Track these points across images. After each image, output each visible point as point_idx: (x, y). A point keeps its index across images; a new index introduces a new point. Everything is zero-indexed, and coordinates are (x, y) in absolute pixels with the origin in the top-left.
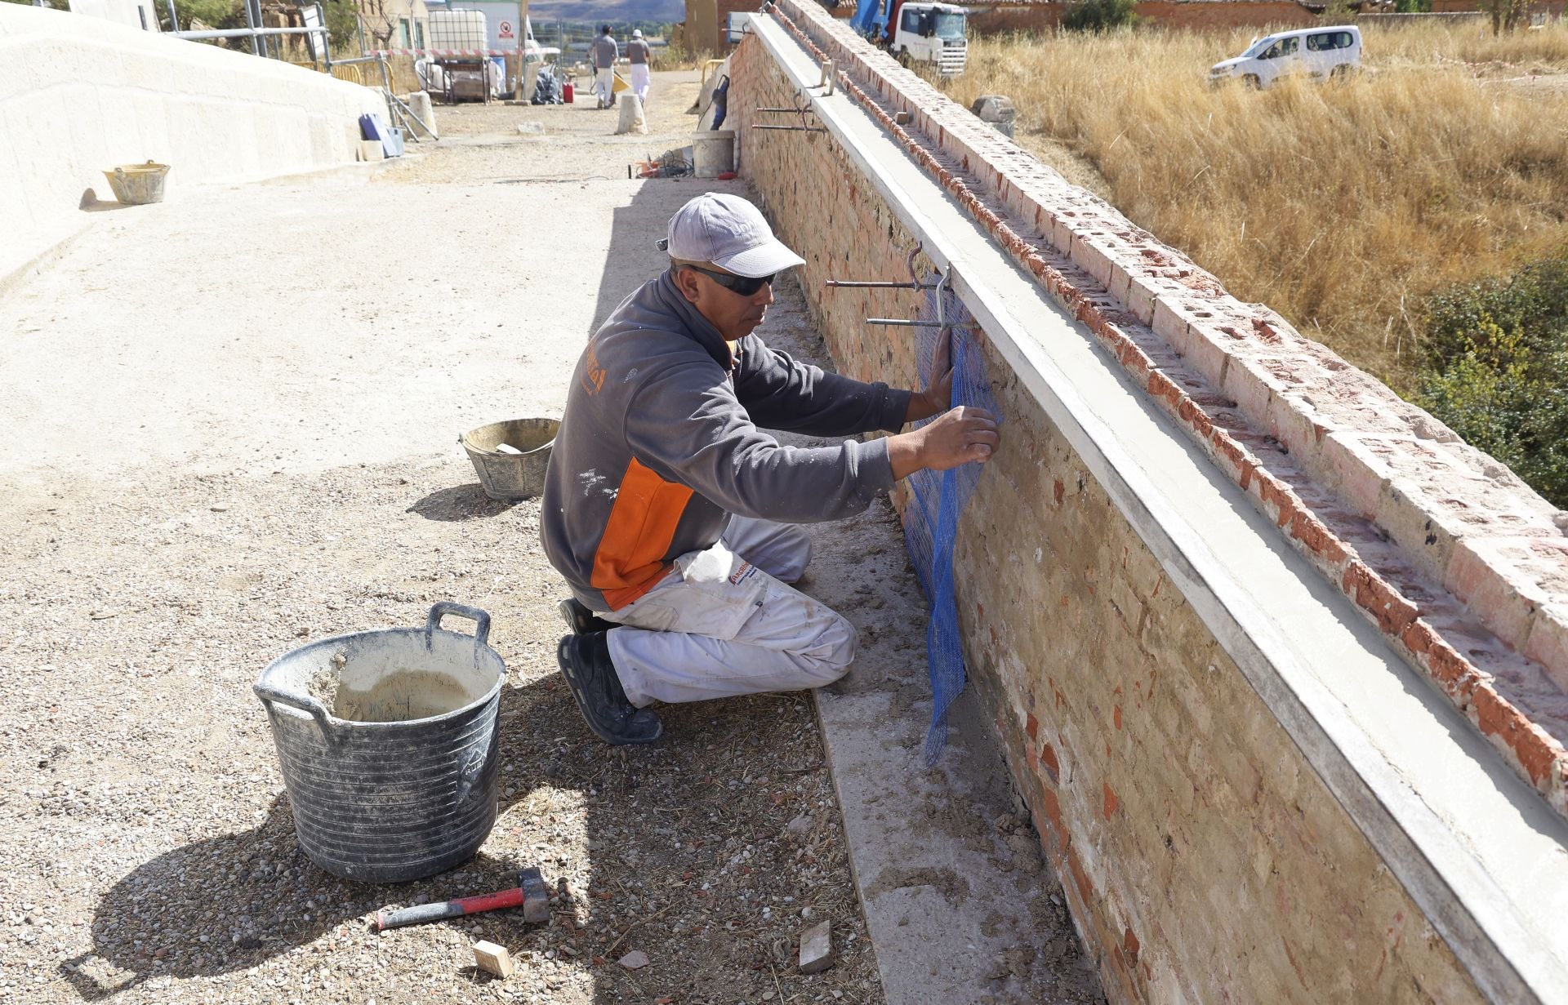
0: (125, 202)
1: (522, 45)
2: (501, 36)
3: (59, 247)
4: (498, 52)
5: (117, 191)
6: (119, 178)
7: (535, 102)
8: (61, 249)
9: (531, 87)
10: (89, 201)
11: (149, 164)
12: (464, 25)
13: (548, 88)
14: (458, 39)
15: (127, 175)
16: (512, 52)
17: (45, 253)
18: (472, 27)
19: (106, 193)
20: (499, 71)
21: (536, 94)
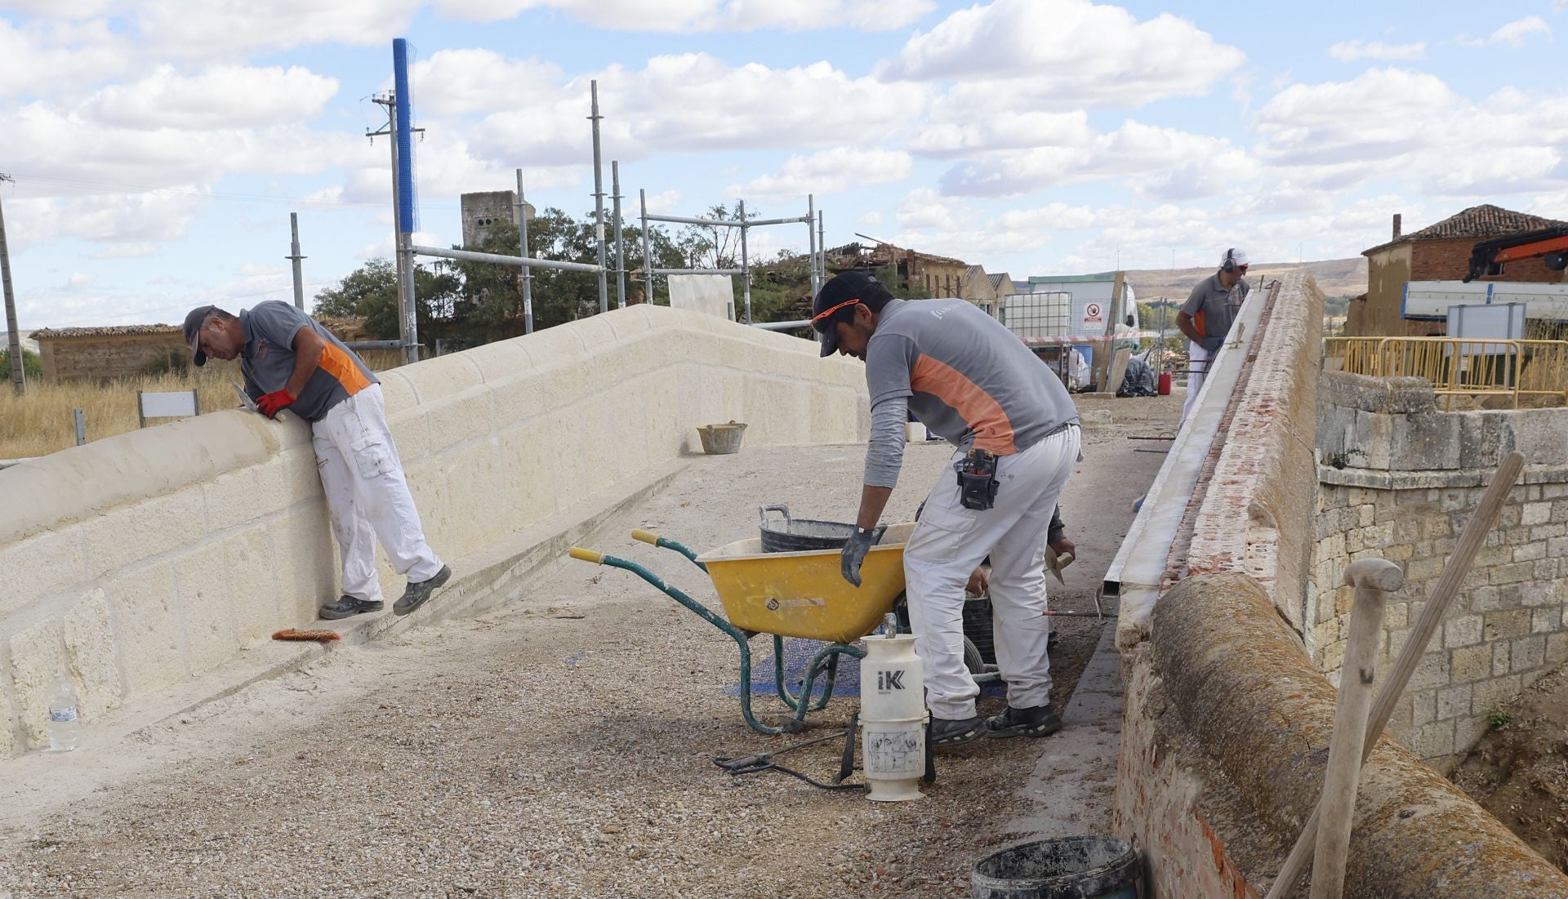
0: (709, 451)
1: (1111, 329)
2: (1086, 320)
3: (667, 478)
4: (1082, 338)
5: (706, 443)
6: (709, 433)
7: (1120, 394)
8: (668, 479)
9: (1117, 377)
10: (685, 451)
11: (732, 423)
12: (1044, 311)
13: (1139, 377)
14: (1035, 324)
15: (716, 430)
16: (1099, 338)
17: (659, 482)
18: (1053, 311)
19: (698, 446)
20: (1082, 360)
21: (1123, 385)
